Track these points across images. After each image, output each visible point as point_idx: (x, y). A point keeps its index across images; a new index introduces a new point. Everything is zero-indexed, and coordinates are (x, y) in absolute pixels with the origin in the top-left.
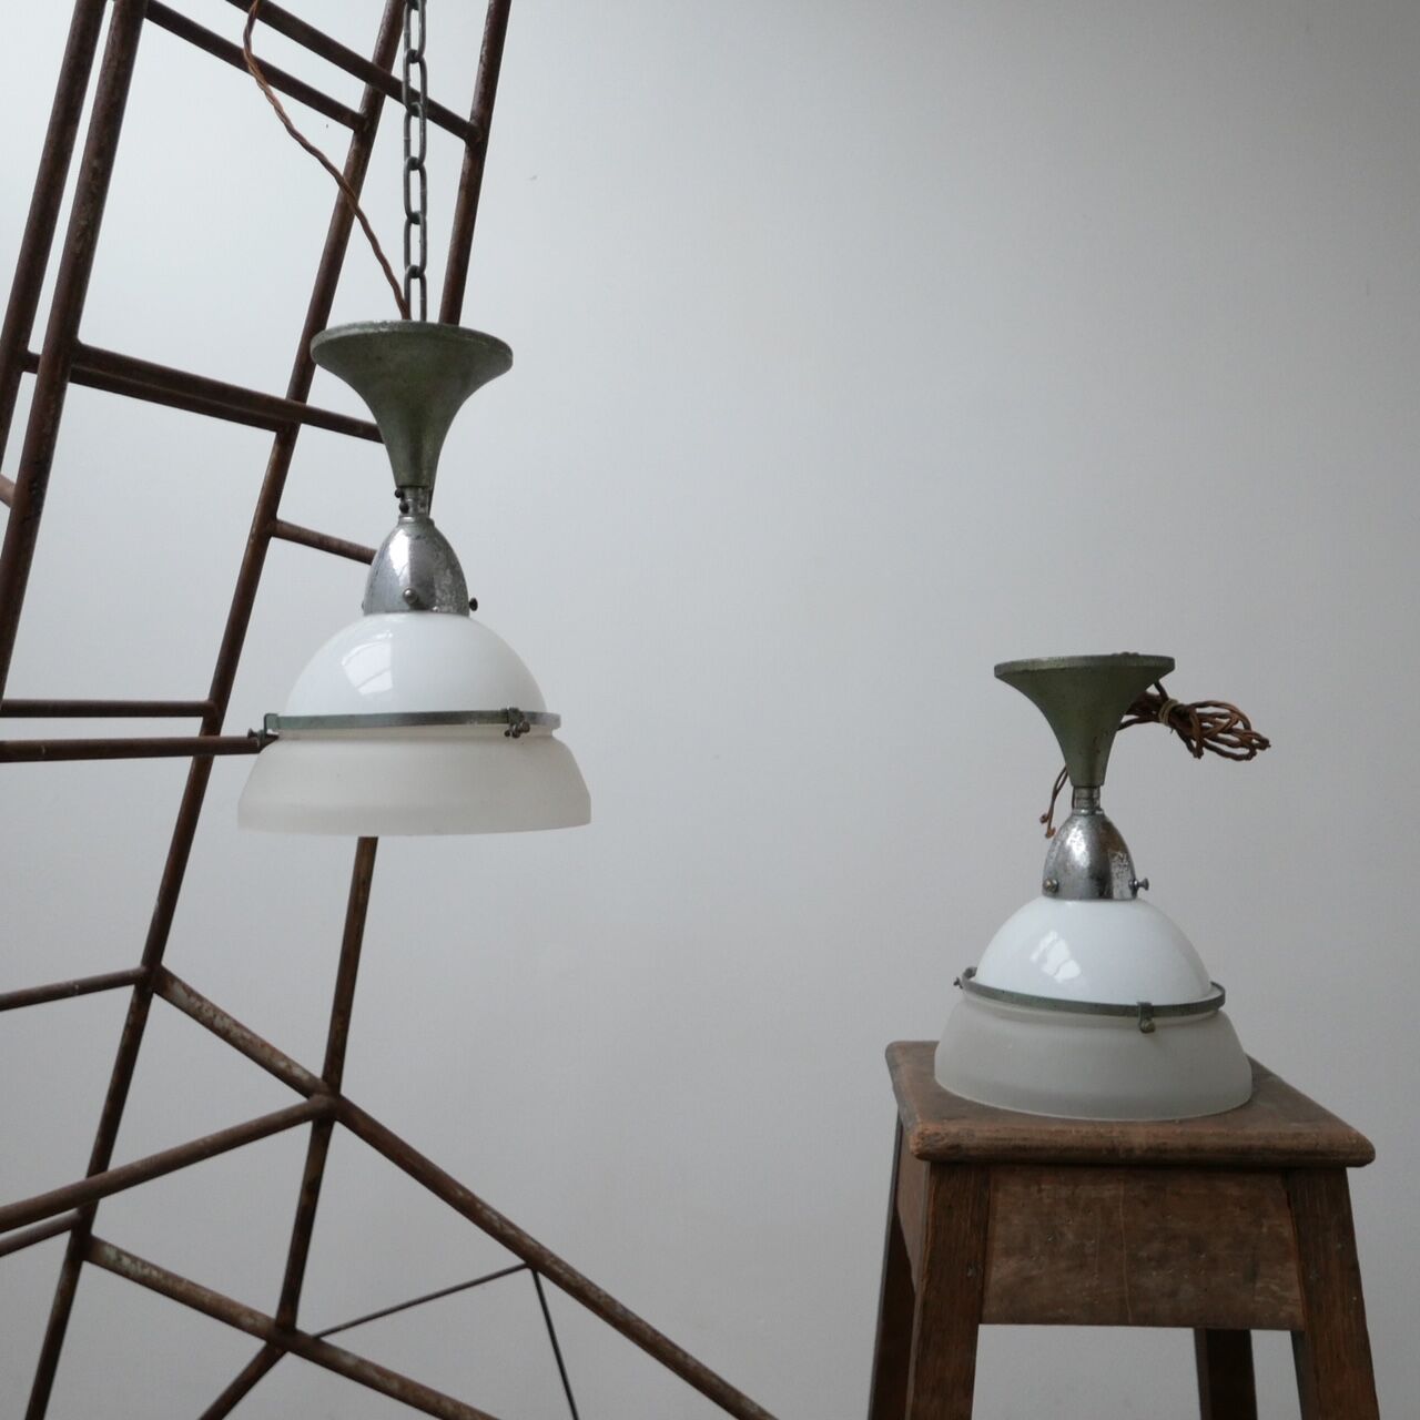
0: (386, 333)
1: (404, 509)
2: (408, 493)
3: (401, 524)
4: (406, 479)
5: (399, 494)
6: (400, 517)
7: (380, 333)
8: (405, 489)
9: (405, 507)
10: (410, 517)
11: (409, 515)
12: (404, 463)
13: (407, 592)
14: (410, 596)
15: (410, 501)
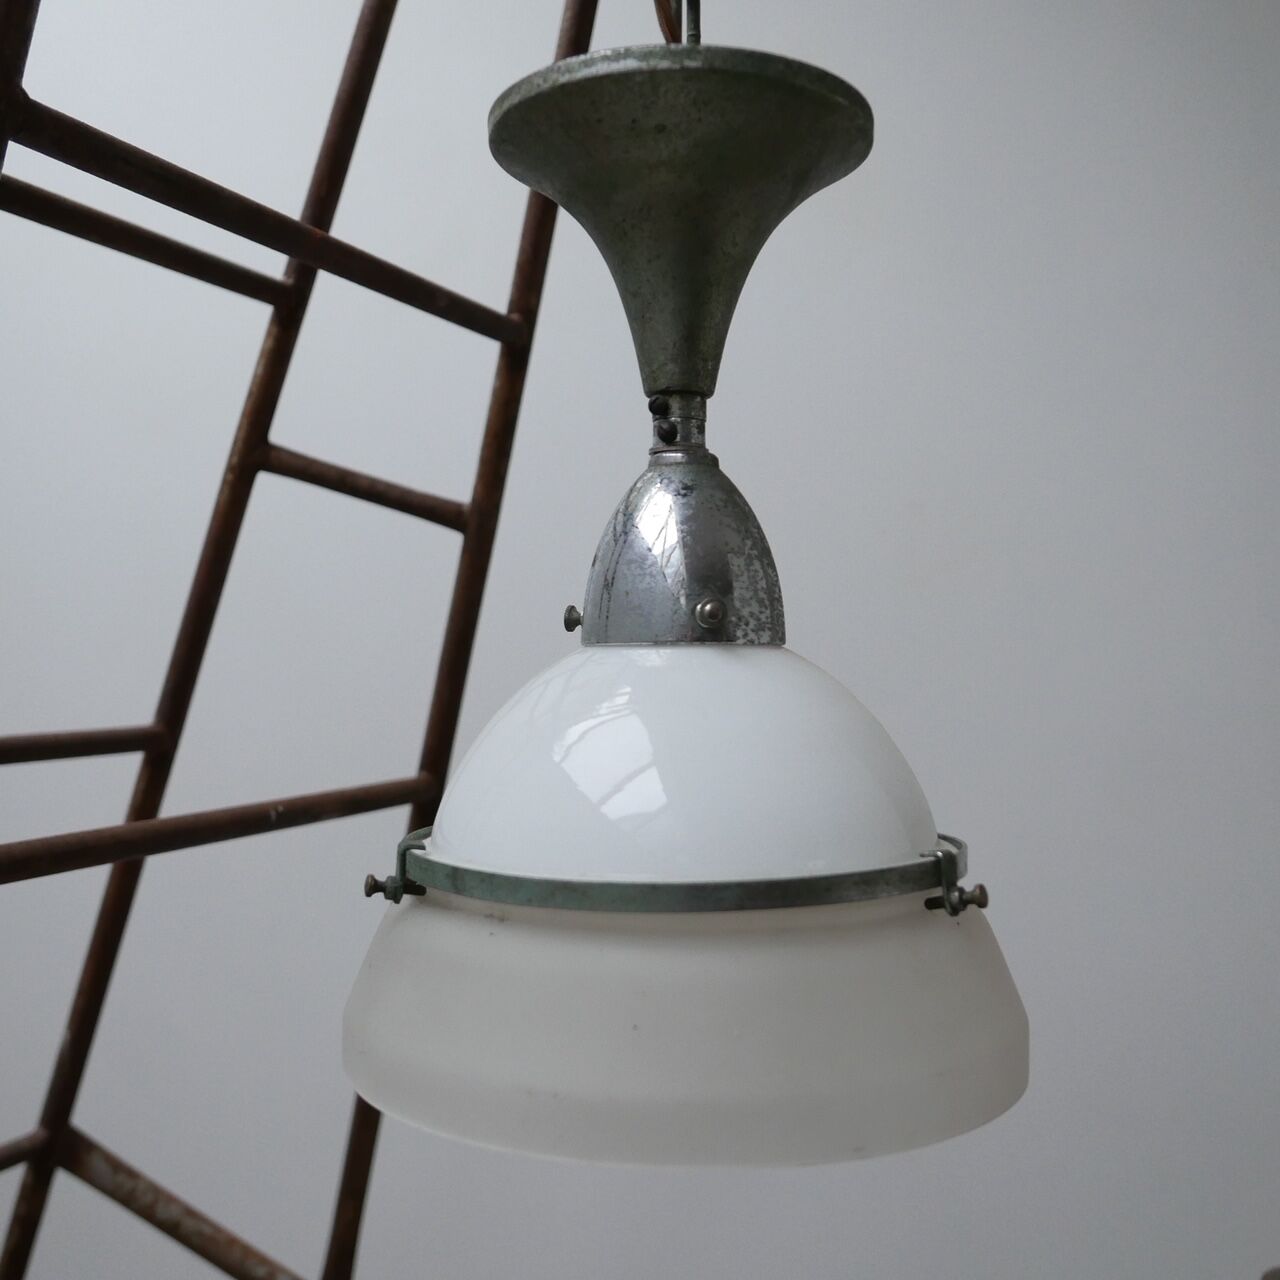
0: (696, 71)
1: (667, 437)
2: (675, 404)
3: (655, 464)
4: (671, 374)
5: (659, 409)
6: (654, 452)
7: (684, 69)
8: (671, 396)
9: (665, 430)
10: (676, 451)
11: (674, 448)
12: (675, 345)
13: (708, 607)
14: (712, 614)
15: (679, 420)
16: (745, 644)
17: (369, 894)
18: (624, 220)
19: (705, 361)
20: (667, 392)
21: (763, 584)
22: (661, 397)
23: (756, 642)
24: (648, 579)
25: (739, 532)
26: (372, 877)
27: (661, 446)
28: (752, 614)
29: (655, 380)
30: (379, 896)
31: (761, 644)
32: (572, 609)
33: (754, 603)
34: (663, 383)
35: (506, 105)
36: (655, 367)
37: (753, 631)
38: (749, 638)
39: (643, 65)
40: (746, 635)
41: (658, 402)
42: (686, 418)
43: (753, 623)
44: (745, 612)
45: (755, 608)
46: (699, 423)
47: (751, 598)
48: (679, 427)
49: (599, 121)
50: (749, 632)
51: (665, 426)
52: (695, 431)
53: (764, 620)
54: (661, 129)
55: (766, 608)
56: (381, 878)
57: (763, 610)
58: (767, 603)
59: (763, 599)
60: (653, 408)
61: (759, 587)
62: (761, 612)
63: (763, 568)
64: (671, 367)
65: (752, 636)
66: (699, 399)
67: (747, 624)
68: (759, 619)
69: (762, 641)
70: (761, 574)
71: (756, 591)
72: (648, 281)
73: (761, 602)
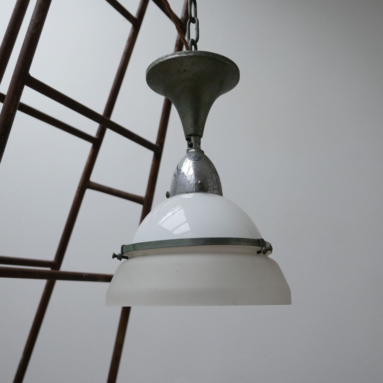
0: (192, 56)
1: (190, 146)
2: (192, 138)
4: (191, 130)
5: (188, 139)
6: (187, 150)
7: (189, 56)
8: (191, 136)
9: (190, 144)
10: (193, 149)
11: (192, 148)
12: (191, 123)
13: (199, 182)
14: (200, 183)
15: (193, 142)
16: (210, 193)
17: (113, 258)
18: (178, 94)
19: (199, 127)
20: (190, 135)
21: (215, 179)
22: (189, 136)
23: (213, 193)
24: (185, 177)
25: (208, 166)
26: (114, 253)
27: (189, 148)
28: (212, 186)
29: (187, 132)
30: (116, 258)
31: (214, 193)
32: (168, 192)
33: (212, 183)
34: (189, 133)
35: (149, 69)
36: (187, 129)
37: (212, 189)
38: (211, 191)
39: (179, 56)
40: (210, 190)
41: (188, 137)
42: (195, 141)
43: (212, 188)
44: (210, 185)
45: (212, 184)
46: (199, 143)
47: (211, 182)
48: (193, 144)
49: (170, 70)
50: (211, 190)
51: (190, 143)
52: (198, 144)
53: (215, 187)
54: (185, 71)
55: (216, 185)
56: (117, 254)
57: (215, 185)
58: (216, 184)
59: (215, 182)
60: (187, 139)
61: (214, 179)
62: (214, 185)
63: (215, 175)
64: (191, 129)
65: (212, 191)
66: (198, 137)
67: (210, 188)
68: (213, 187)
69: (215, 193)
70: (214, 176)
71: (213, 180)
72: (184, 108)
73: (214, 183)
